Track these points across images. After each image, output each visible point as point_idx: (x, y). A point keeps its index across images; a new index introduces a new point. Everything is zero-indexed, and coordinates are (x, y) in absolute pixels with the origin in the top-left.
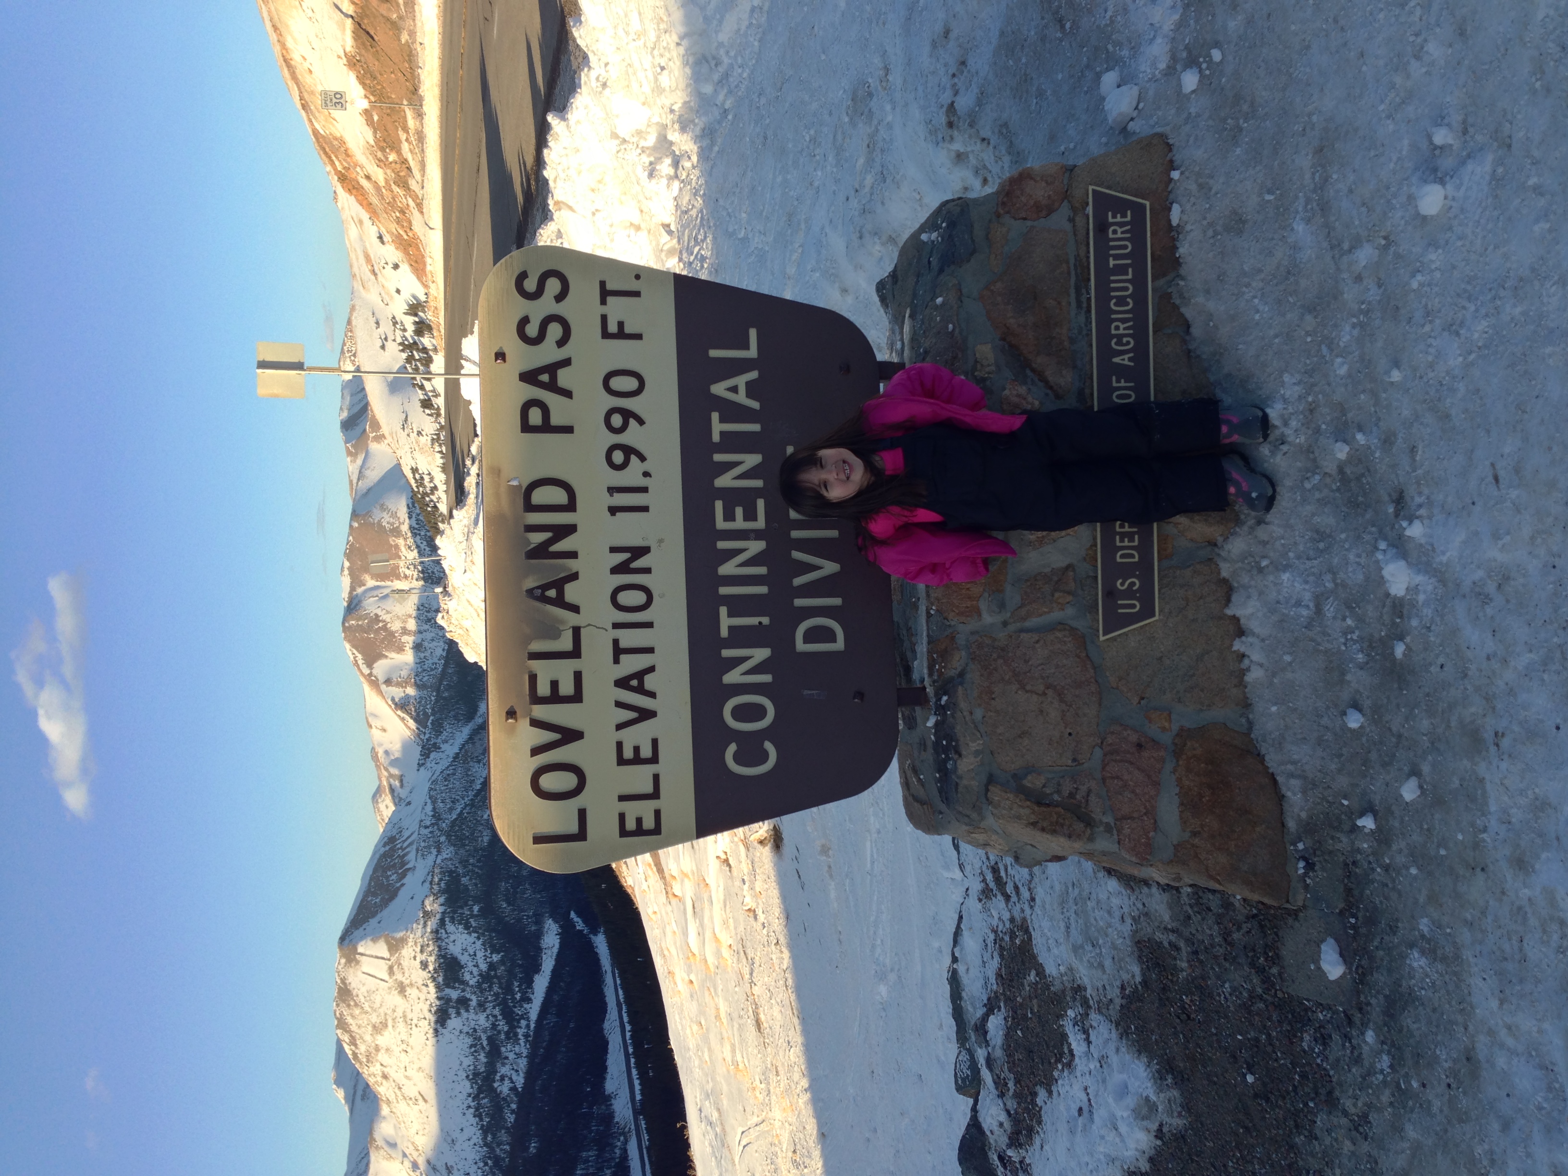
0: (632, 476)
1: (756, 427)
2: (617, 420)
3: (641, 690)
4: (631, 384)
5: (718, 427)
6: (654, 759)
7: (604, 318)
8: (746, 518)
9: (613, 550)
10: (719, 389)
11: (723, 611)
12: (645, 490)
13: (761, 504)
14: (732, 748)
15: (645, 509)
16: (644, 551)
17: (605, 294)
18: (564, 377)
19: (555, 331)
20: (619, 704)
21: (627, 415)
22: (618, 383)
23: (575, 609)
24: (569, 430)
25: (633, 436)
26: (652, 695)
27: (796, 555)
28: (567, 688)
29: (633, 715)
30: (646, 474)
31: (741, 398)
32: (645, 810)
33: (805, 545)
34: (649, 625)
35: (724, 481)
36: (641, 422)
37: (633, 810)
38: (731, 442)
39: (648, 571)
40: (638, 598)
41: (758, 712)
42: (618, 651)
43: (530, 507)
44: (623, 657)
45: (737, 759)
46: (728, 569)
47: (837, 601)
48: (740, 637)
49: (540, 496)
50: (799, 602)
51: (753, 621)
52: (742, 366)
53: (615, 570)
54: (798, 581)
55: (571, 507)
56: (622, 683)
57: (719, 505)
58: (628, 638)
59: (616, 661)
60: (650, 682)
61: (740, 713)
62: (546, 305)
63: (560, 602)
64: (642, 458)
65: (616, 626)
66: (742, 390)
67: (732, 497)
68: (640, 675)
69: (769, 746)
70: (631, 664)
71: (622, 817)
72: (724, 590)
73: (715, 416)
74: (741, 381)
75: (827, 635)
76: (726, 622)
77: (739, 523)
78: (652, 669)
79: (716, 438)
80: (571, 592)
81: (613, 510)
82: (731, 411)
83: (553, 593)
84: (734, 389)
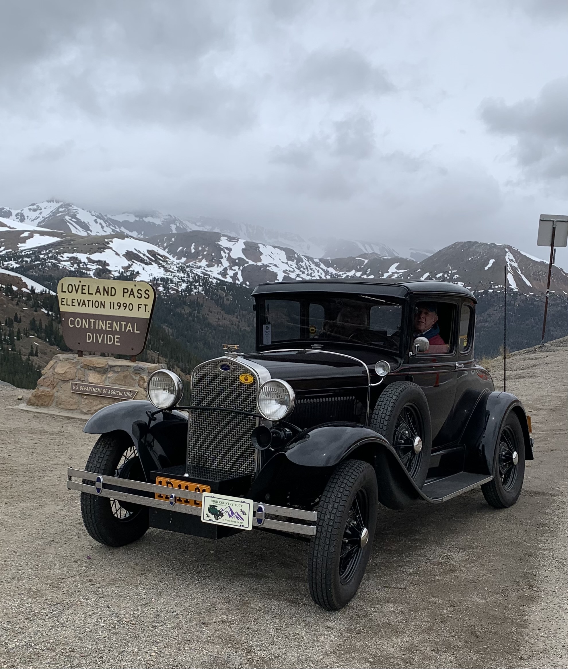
0: (116, 307)
1: (123, 331)
2: (125, 305)
3: (83, 304)
4: (131, 308)
5: (123, 323)
6: (72, 305)
7: (141, 305)
8: (108, 327)
9: (104, 302)
10: (129, 324)
11: (94, 320)
12: (114, 309)
13: (111, 330)
14: (73, 319)
15: (111, 308)
16: (104, 307)
17: (146, 305)
18: (132, 296)
19: (139, 296)
20: (81, 300)
21: (126, 307)
22: (131, 306)
23: (96, 294)
24: (124, 296)
25: (122, 308)
26: (82, 306)
27: (102, 335)
28: (84, 291)
29: (79, 302)
30: (116, 309)
31: (128, 328)
32: (65, 303)
33: (104, 336)
34: (92, 307)
35: (114, 323)
36: (125, 309)
37: (65, 300)
38: (121, 325)
39: (101, 308)
40: (97, 305)
41: (78, 325)
43: (112, 288)
44: (88, 302)
45: (71, 320)
46: (100, 322)
47: (94, 342)
48: (90, 323)
49: (113, 290)
50: (95, 334)
51: (92, 326)
52: (133, 330)
53: (101, 302)
54: (98, 334)
55: (111, 295)
56: (84, 301)
57: (111, 322)
58: (91, 303)
59: (87, 300)
60: (84, 306)
61: (78, 321)
62: (144, 295)
63: (97, 292)
64: (119, 309)
65: (93, 301)
66: (129, 329)
67: (112, 324)
68: (85, 304)
69: (73, 326)
70: (87, 303)
71: (64, 299)
72: (97, 321)
73: (125, 323)
74: (131, 329)
75: (89, 339)
76: (92, 321)
77: (108, 325)
78: (86, 306)
79: (121, 323)
80: (98, 294)
81: (110, 303)
82: (126, 326)
83: (98, 291)
84: (129, 327)
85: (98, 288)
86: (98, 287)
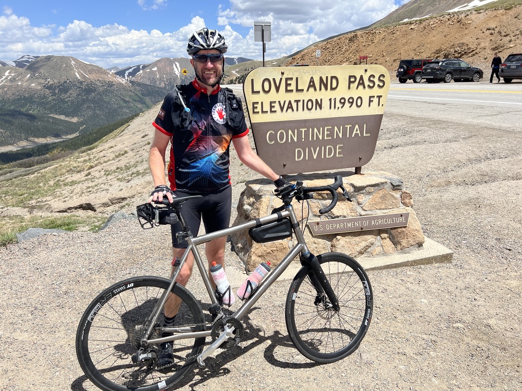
0: (338, 105)
1: (348, 136)
2: (351, 100)
3: (288, 108)
4: (359, 104)
5: (348, 126)
6: (271, 111)
7: (374, 97)
9: (321, 100)
10: (357, 126)
11: (306, 129)
12: (335, 108)
13: (330, 138)
14: (273, 132)
15: (330, 108)
16: (321, 108)
17: (379, 97)
18: (361, 87)
19: (371, 85)
20: (285, 101)
21: (352, 103)
22: (359, 101)
23: (308, 90)
24: (349, 88)
25: (347, 105)
26: (287, 111)
27: (318, 148)
28: (289, 88)
29: (282, 105)
30: (338, 108)
31: (355, 132)
32: (259, 109)
33: (320, 150)
34: (303, 109)
35: (336, 129)
36: (350, 107)
37: (259, 106)
38: (345, 130)
39: (316, 109)
40: (310, 106)
41: (281, 139)
42: (297, 101)
43: (332, 78)
44: (296, 103)
45: (271, 134)
46: (316, 130)
47: (307, 158)
48: (300, 133)
49: (334, 81)
50: (307, 149)
52: (362, 133)
53: (316, 100)
54: (312, 148)
55: (332, 89)
56: (290, 102)
57: (330, 127)
58: (300, 104)
59: (295, 101)
60: (290, 110)
61: (282, 134)
62: (377, 82)
63: (310, 86)
64: (342, 107)
65: (303, 101)
67: (331, 132)
68: (291, 107)
69: (273, 142)
70: (294, 105)
71: (257, 103)
72: (311, 129)
73: (351, 126)
74: (358, 132)
75: (299, 157)
76: (303, 129)
77: (326, 133)
78: (293, 110)
79: (346, 126)
80: (312, 89)
81: (330, 100)
82: (352, 130)
83: (312, 84)
84: (357, 130)
85: (312, 80)
86: (312, 78)
